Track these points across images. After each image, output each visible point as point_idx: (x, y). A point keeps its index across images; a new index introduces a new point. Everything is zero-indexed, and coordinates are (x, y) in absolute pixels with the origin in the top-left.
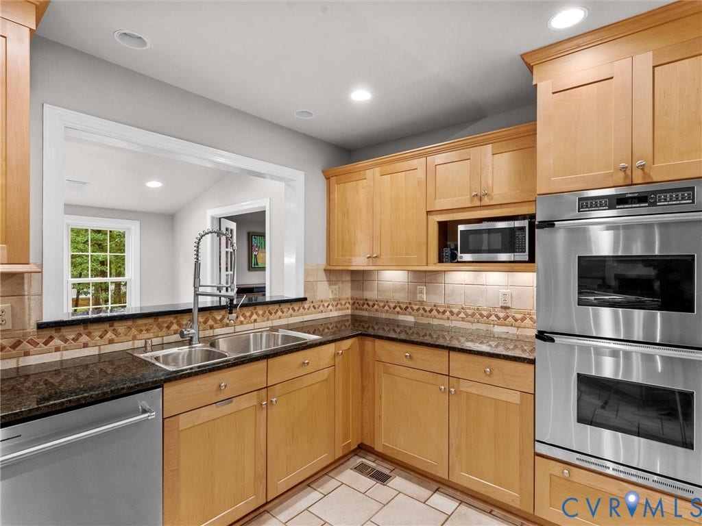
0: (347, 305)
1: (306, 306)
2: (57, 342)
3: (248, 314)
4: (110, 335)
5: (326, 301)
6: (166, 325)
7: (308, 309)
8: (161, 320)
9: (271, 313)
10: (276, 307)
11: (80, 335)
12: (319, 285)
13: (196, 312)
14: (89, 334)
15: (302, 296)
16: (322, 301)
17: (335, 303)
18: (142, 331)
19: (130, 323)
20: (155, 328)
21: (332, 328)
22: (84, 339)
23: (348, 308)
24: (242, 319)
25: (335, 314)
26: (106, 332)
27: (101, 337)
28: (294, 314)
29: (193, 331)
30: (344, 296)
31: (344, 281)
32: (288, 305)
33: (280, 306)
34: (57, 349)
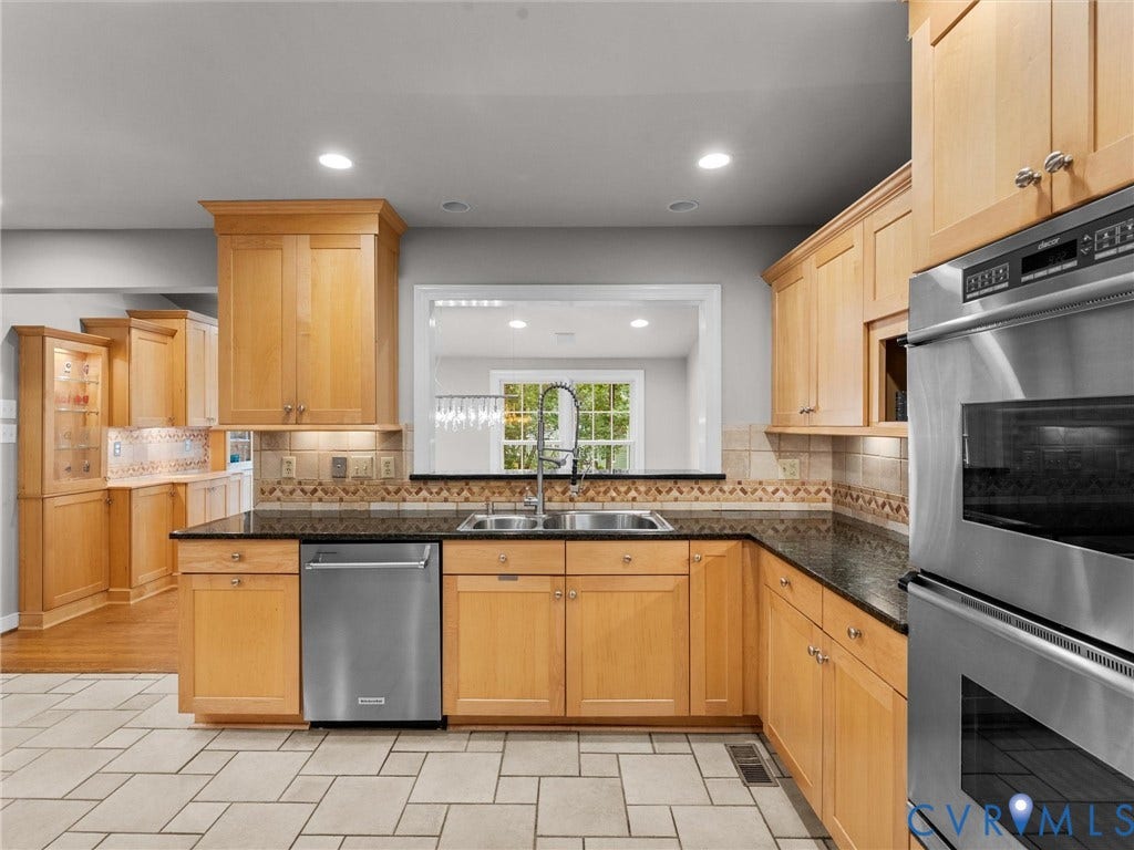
0: (823, 494)
1: (726, 488)
2: (424, 493)
3: (623, 489)
4: (465, 493)
5: (769, 484)
6: (518, 490)
7: (731, 493)
8: (513, 484)
9: (660, 492)
10: (670, 484)
11: (441, 489)
12: (753, 457)
13: (540, 478)
14: (448, 490)
15: (719, 472)
16: (761, 483)
17: (791, 489)
18: (494, 493)
19: (483, 484)
20: (508, 493)
21: (785, 530)
22: (445, 494)
23: (824, 500)
24: (614, 494)
25: (791, 506)
26: (462, 490)
27: (459, 494)
28: (702, 497)
29: (535, 500)
30: (814, 477)
31: (814, 452)
32: (692, 483)
33: (676, 483)
34: (425, 500)
